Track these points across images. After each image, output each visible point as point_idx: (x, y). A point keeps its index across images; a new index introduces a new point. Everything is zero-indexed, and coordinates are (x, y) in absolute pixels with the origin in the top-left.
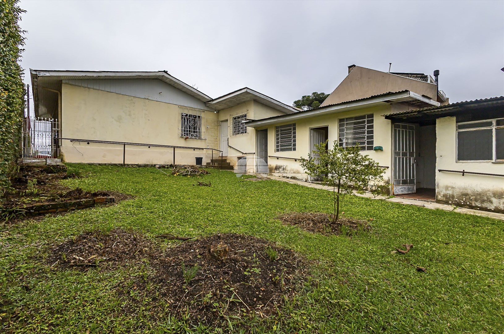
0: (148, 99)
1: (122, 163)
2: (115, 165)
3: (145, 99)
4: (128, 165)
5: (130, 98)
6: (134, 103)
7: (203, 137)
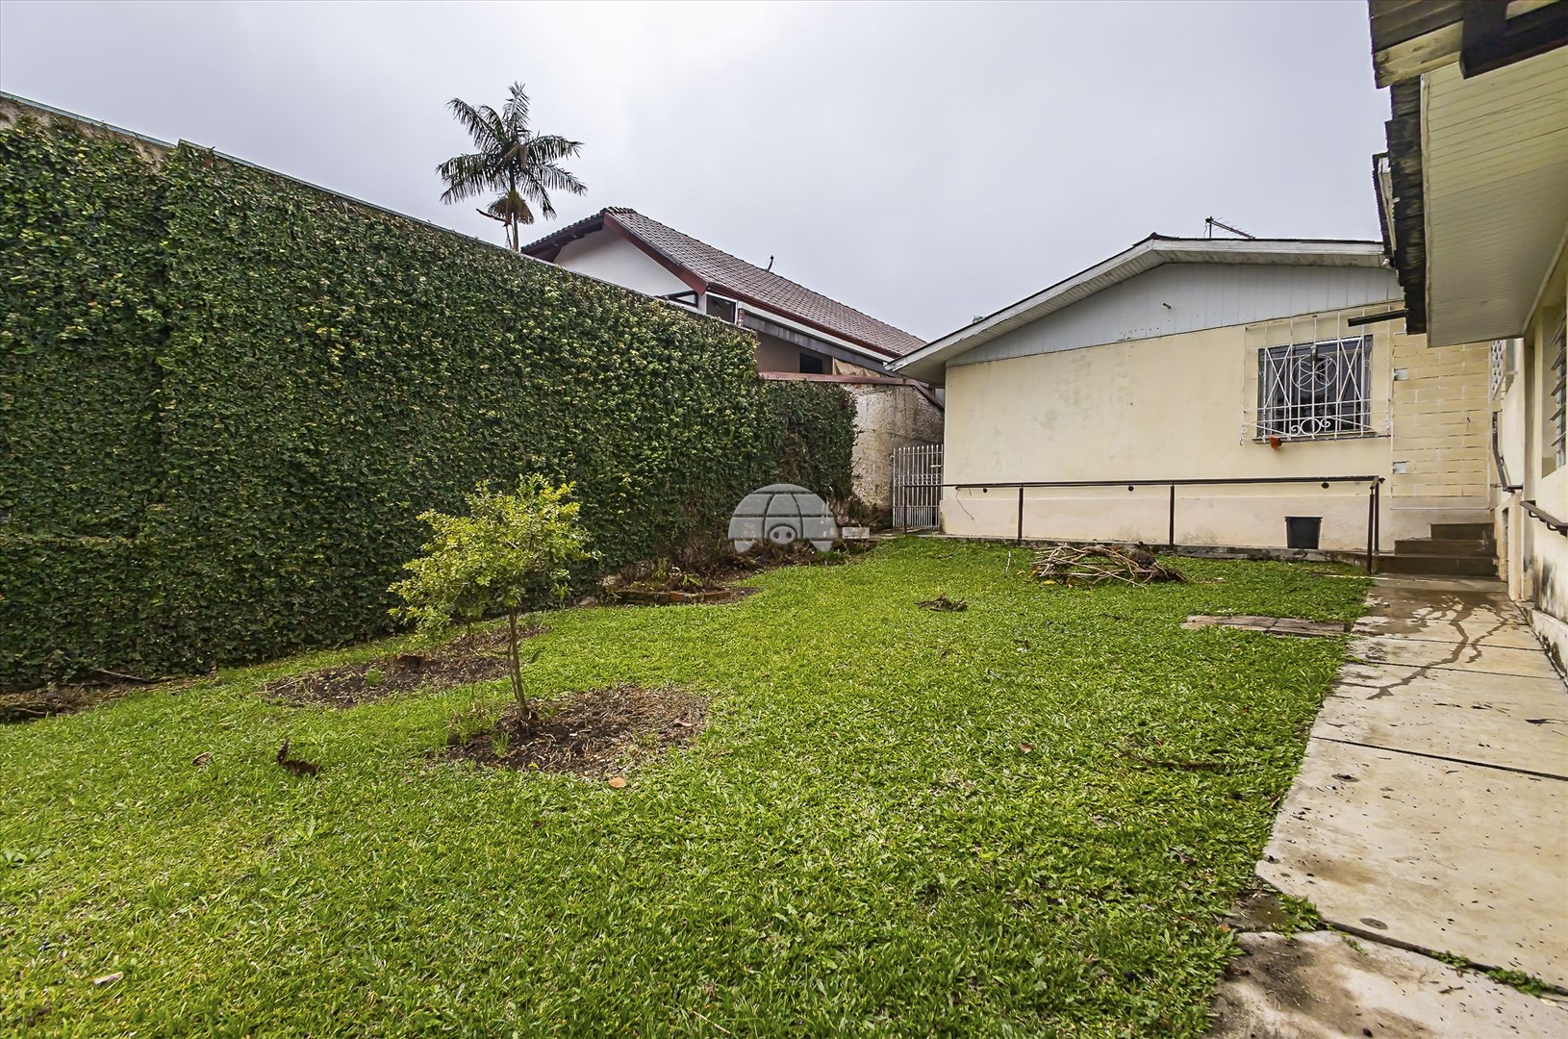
0: (1129, 340)
1: (1015, 536)
2: (999, 541)
3: (1121, 341)
4: (1028, 543)
5: (1078, 355)
6: (1089, 365)
7: (1376, 426)
